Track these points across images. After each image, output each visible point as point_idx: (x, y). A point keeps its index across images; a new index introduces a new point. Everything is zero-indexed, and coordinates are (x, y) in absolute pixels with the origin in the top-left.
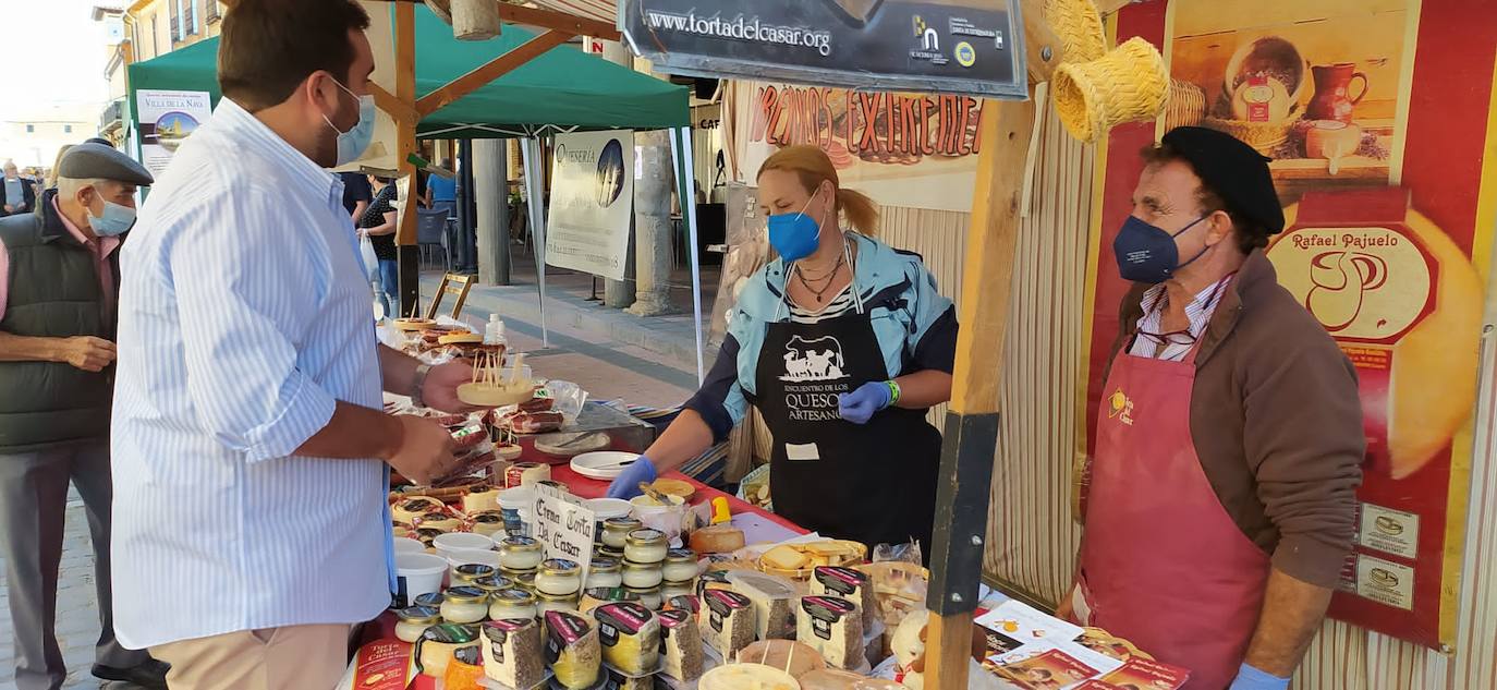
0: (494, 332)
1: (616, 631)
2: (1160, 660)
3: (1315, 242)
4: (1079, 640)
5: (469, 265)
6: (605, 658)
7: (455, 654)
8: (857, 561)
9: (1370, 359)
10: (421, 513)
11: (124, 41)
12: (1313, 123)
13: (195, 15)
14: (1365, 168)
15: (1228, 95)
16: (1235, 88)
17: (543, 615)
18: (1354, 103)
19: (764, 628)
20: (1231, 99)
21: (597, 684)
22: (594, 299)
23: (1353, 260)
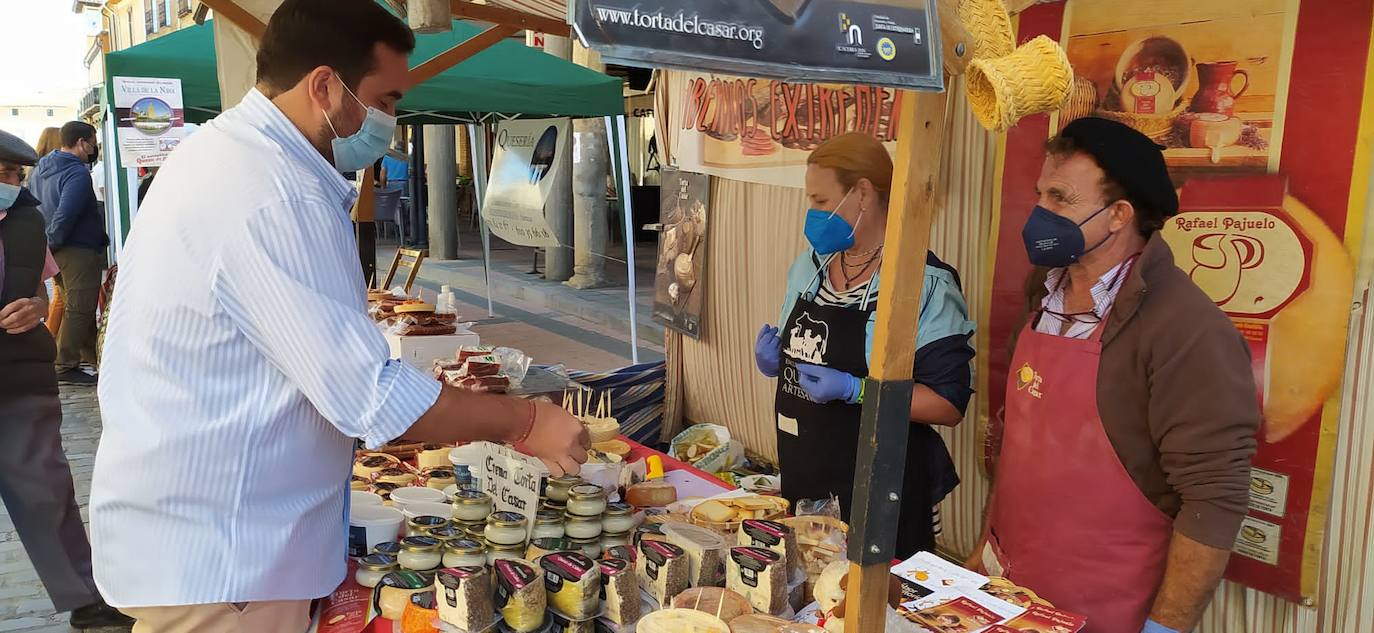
0: (445, 303)
1: (561, 578)
2: (1059, 607)
3: (1198, 224)
4: (985, 588)
5: (421, 240)
6: (550, 603)
7: (412, 599)
8: (781, 515)
9: (1249, 332)
10: (378, 469)
11: (102, 33)
12: (1196, 115)
13: (168, 9)
14: (1245, 158)
15: (1117, 89)
16: (1124, 82)
17: (492, 563)
18: (1235, 98)
19: (697, 576)
20: (1120, 93)
21: (542, 627)
22: (535, 272)
23: (1232, 241)
